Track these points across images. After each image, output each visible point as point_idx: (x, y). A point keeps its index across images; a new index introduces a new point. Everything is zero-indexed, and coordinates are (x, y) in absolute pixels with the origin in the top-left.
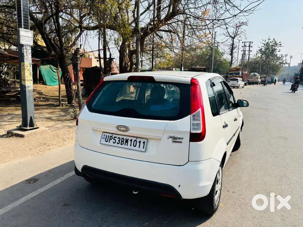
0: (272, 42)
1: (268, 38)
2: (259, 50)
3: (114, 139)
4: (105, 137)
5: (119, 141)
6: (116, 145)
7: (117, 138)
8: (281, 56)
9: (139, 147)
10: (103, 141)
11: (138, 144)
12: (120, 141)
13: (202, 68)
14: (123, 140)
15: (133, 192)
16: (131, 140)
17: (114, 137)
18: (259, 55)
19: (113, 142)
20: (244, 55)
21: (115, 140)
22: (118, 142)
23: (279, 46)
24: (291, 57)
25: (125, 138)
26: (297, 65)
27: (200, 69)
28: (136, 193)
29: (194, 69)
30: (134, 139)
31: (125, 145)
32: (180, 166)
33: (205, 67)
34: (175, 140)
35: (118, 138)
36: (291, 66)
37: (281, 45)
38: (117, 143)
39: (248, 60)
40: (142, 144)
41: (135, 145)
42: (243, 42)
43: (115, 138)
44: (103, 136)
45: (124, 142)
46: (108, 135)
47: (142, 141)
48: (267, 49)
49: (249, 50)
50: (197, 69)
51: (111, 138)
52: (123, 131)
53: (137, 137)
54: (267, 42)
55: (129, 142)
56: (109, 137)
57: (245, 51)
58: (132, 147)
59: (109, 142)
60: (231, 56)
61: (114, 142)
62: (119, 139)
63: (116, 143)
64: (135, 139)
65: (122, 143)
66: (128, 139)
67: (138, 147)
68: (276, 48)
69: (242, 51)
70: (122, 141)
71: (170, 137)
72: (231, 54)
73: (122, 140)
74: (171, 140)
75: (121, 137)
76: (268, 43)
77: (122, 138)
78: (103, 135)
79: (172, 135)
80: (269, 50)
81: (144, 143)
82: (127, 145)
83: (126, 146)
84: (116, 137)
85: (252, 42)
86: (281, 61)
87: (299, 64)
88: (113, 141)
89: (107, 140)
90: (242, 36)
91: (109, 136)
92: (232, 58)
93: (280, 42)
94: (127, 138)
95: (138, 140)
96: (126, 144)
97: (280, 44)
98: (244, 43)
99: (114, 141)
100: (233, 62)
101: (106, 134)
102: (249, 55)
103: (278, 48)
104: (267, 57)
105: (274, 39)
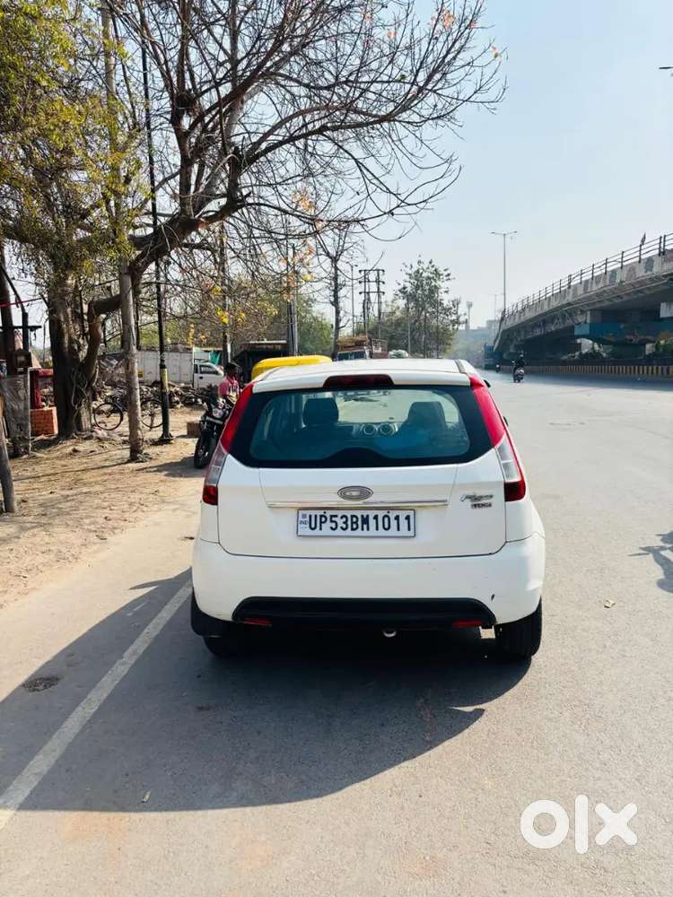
0: (428, 268)
1: (417, 259)
2: (400, 291)
3: (332, 521)
4: (308, 519)
5: (345, 523)
6: (339, 532)
7: (340, 516)
8: (451, 303)
9: (398, 529)
10: (305, 530)
11: (394, 523)
12: (349, 523)
13: (279, 344)
14: (354, 520)
15: (386, 635)
16: (376, 517)
17: (332, 516)
18: (402, 303)
19: (332, 528)
20: (366, 304)
21: (335, 522)
22: (344, 526)
23: (445, 278)
24: (470, 305)
25: (359, 514)
26: (484, 325)
27: (272, 347)
28: (392, 635)
29: (258, 347)
30: (381, 514)
31: (363, 529)
32: (490, 554)
33: (285, 342)
34: (477, 502)
35: (342, 517)
36: (471, 328)
37: (450, 277)
38: (342, 528)
39: (379, 317)
40: (403, 523)
41: (386, 526)
42: (360, 271)
43: (333, 519)
44: (300, 519)
45: (360, 523)
46: (313, 513)
47: (403, 515)
48: (417, 287)
49: (378, 292)
50: (265, 347)
51: (323, 519)
52: (358, 498)
53: (389, 509)
54: (415, 269)
55: (372, 522)
56: (316, 519)
57: (368, 293)
58: (382, 532)
59: (321, 529)
60: (334, 308)
61: (334, 527)
62: (344, 519)
63: (339, 528)
64: (385, 513)
65: (355, 526)
66: (368, 516)
67: (396, 528)
68: (439, 283)
69: (360, 293)
70: (352, 523)
71: (468, 497)
72: (335, 303)
73: (352, 520)
74: (468, 503)
75: (349, 514)
76: (418, 271)
77: (352, 516)
78: (300, 516)
79: (470, 493)
80: (423, 290)
81: (408, 518)
82: (368, 529)
83: (365, 533)
84: (336, 516)
85: (383, 271)
86: (454, 317)
87: (490, 323)
88: (328, 524)
89: (313, 526)
90: (355, 255)
91: (316, 516)
92: (338, 313)
93: (446, 270)
94: (365, 513)
95: (392, 515)
96: (365, 526)
97: (446, 273)
98: (363, 273)
99: (333, 525)
100: (341, 325)
101: (308, 513)
102: (380, 303)
103: (443, 285)
104: (420, 307)
105: (431, 263)
